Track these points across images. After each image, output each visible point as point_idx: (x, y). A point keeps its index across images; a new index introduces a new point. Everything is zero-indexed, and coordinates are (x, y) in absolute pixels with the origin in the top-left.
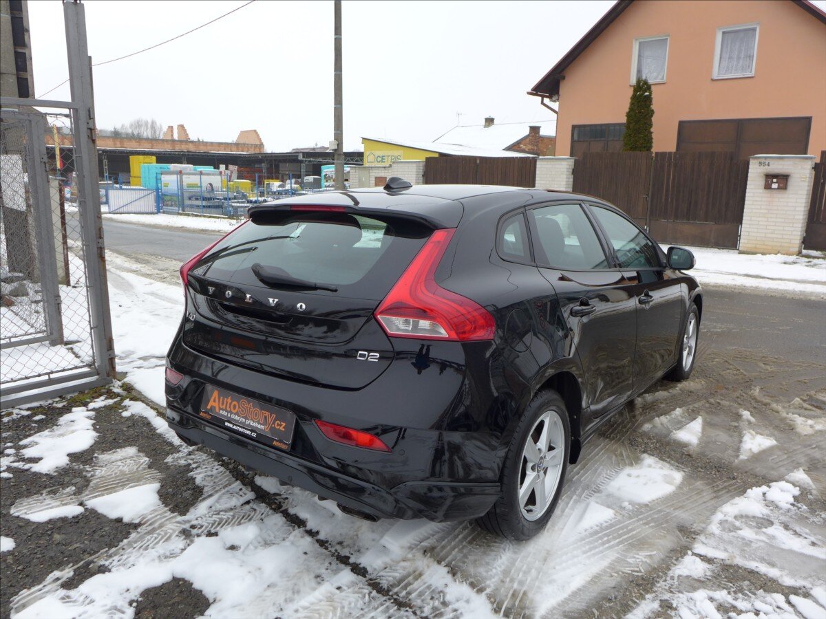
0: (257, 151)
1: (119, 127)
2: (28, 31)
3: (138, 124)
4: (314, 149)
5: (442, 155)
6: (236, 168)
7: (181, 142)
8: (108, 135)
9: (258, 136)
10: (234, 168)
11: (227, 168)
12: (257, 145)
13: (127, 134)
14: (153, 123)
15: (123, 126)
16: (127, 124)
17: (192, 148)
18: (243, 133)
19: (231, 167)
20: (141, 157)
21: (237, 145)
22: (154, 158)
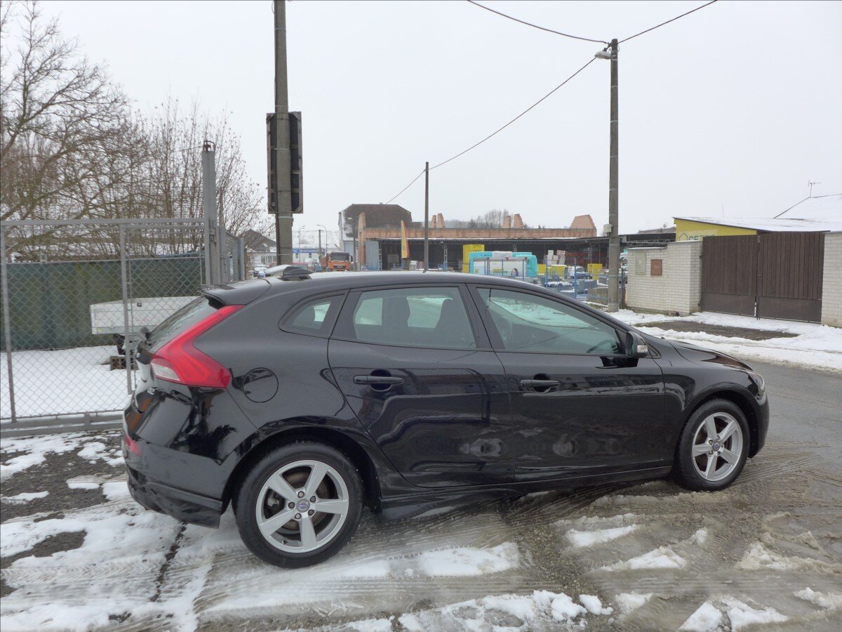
0: (589, 236)
1: (475, 218)
2: (301, 158)
3: (493, 215)
4: (661, 230)
5: (760, 232)
6: (563, 253)
7: (516, 230)
8: (466, 226)
9: (591, 220)
10: (562, 253)
11: (555, 254)
12: (589, 230)
13: (482, 224)
14: (505, 212)
15: (479, 217)
16: (483, 215)
17: (525, 236)
18: (577, 219)
19: (559, 252)
20: (471, 246)
21: (569, 231)
22: (483, 246)
